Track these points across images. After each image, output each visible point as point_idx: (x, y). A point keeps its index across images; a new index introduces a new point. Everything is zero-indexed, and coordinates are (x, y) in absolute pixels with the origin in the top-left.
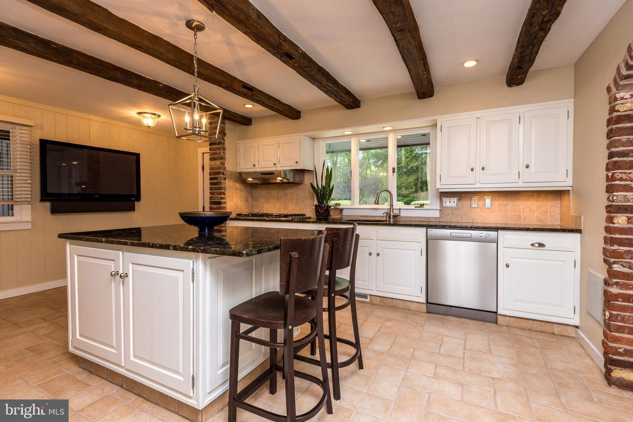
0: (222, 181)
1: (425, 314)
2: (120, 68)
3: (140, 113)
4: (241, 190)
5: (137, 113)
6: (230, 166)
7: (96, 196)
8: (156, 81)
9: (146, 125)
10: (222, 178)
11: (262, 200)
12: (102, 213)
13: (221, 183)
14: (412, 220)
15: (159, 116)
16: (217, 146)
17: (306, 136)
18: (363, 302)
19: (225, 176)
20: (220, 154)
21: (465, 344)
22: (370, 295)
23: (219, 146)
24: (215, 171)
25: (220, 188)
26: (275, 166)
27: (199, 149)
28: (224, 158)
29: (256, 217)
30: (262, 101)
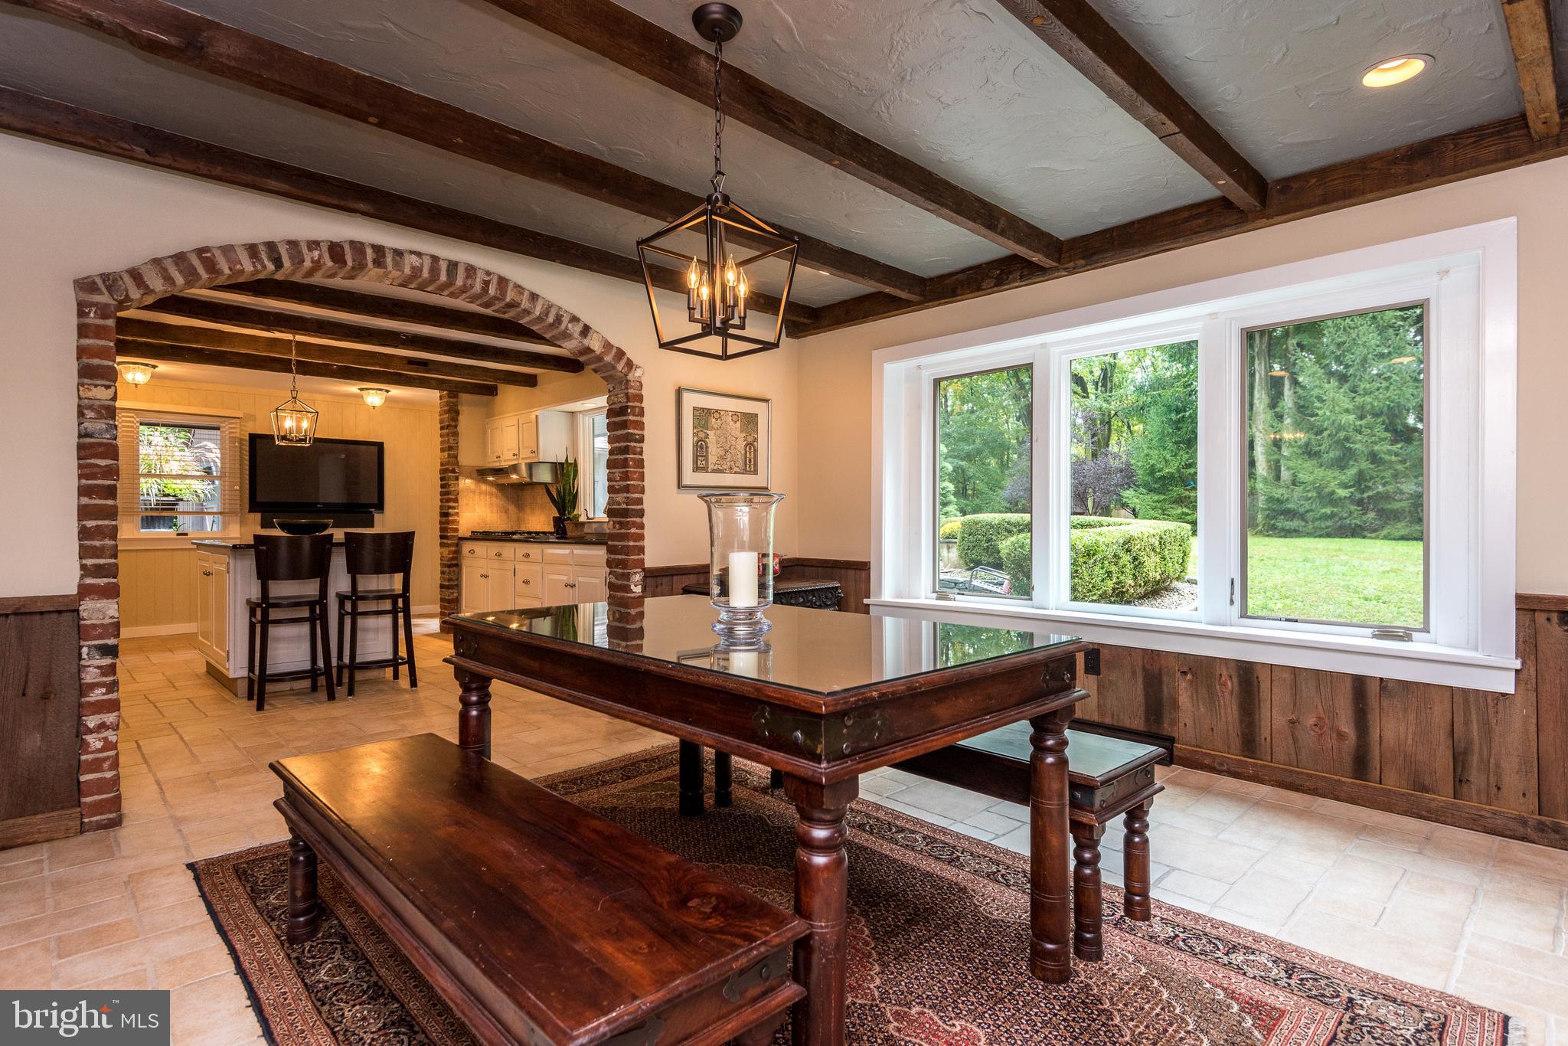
0: (450, 482)
3: (362, 389)
5: (360, 390)
7: (319, 506)
8: (327, 364)
9: (370, 405)
10: (455, 476)
11: (528, 511)
13: (454, 485)
15: (388, 391)
16: (450, 430)
19: (458, 473)
20: (452, 441)
24: (445, 467)
25: (452, 493)
26: (515, 458)
28: (456, 447)
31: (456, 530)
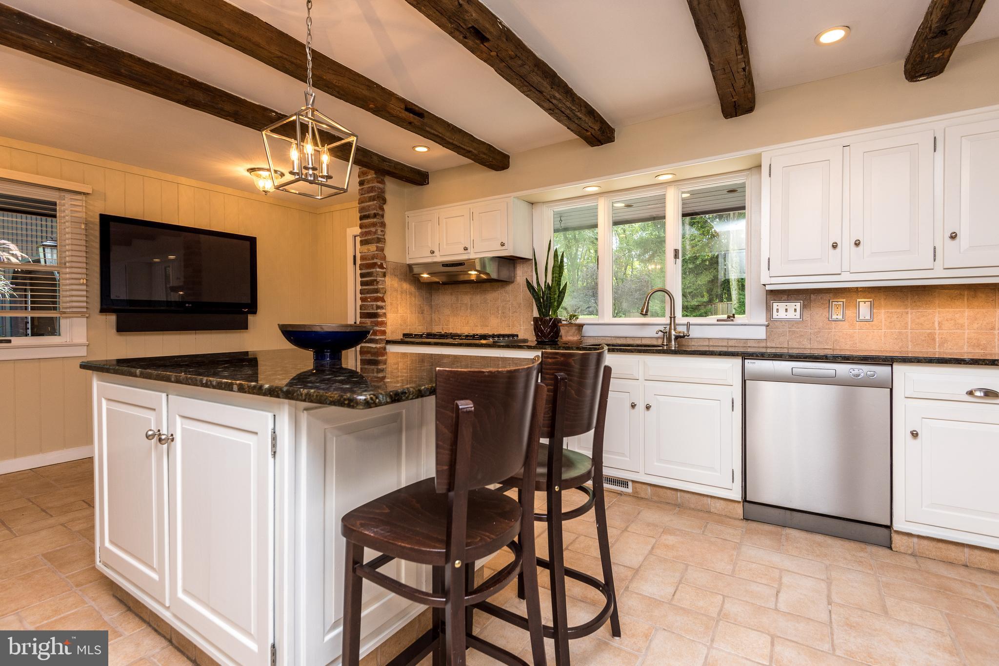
0: (379, 279)
1: (741, 521)
2: (202, 83)
3: (252, 170)
4: (411, 294)
5: (248, 170)
6: (392, 254)
7: (187, 305)
8: (264, 107)
9: (261, 190)
10: (380, 273)
11: (447, 311)
12: (197, 331)
13: (378, 283)
14: (711, 344)
16: (372, 220)
17: (518, 198)
18: (620, 494)
19: (384, 270)
20: (375, 233)
21: (829, 590)
22: (633, 481)
23: (375, 220)
24: (368, 262)
25: (377, 291)
26: (466, 252)
27: (348, 230)
28: (382, 240)
29: (434, 338)
30: (441, 135)
31: (384, 333)
